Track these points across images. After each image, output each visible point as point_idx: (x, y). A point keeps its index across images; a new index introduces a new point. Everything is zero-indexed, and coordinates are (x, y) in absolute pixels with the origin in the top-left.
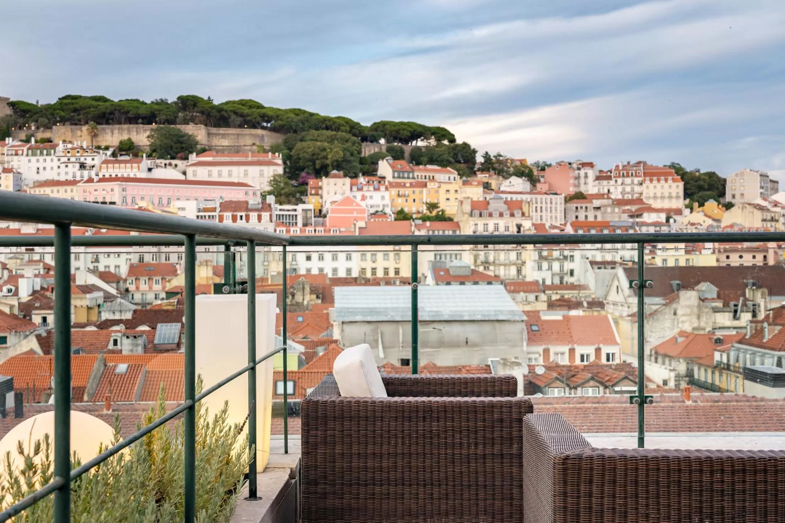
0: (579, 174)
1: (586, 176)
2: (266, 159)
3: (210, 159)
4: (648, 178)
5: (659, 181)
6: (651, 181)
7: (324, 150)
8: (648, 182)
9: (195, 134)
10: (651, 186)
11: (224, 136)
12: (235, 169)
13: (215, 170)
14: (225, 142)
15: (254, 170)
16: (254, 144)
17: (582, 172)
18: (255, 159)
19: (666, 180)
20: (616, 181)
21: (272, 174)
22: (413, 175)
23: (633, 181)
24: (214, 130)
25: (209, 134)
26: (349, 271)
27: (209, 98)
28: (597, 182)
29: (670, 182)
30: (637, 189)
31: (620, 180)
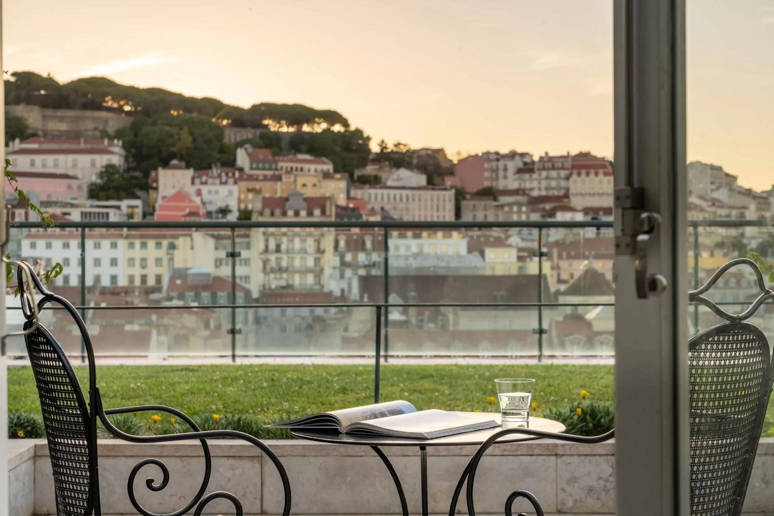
0: (497, 166)
1: (505, 169)
2: (101, 147)
3: (35, 146)
4: (575, 172)
5: (588, 174)
6: (579, 174)
7: (171, 136)
8: (575, 176)
9: (25, 116)
10: (579, 180)
11: (61, 119)
12: (62, 158)
13: (38, 159)
14: (63, 127)
15: (84, 160)
16: (96, 129)
17: (501, 164)
18: (88, 146)
19: (596, 174)
20: (540, 175)
21: (104, 163)
22: (276, 166)
23: (559, 174)
24: (50, 112)
25: (44, 117)
26: (114, 278)
27: (49, 74)
28: (518, 176)
29: (601, 176)
30: (563, 184)
31: (544, 174)
